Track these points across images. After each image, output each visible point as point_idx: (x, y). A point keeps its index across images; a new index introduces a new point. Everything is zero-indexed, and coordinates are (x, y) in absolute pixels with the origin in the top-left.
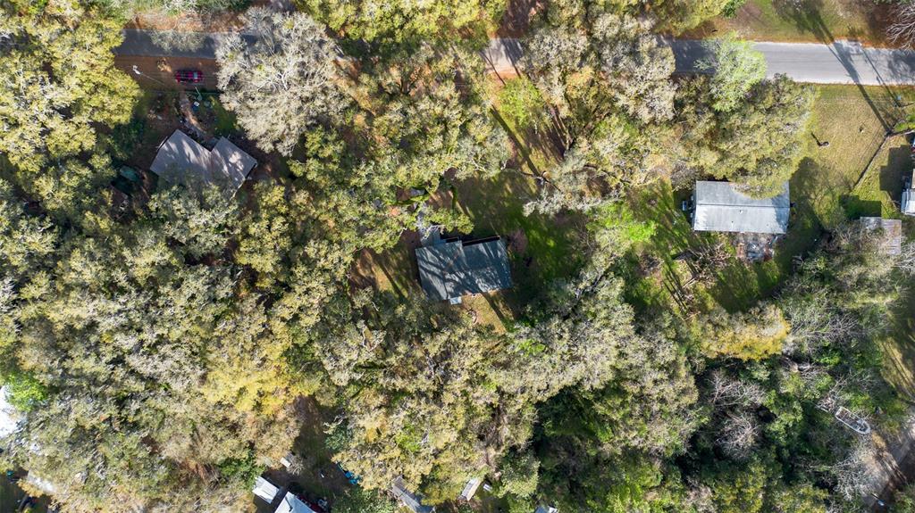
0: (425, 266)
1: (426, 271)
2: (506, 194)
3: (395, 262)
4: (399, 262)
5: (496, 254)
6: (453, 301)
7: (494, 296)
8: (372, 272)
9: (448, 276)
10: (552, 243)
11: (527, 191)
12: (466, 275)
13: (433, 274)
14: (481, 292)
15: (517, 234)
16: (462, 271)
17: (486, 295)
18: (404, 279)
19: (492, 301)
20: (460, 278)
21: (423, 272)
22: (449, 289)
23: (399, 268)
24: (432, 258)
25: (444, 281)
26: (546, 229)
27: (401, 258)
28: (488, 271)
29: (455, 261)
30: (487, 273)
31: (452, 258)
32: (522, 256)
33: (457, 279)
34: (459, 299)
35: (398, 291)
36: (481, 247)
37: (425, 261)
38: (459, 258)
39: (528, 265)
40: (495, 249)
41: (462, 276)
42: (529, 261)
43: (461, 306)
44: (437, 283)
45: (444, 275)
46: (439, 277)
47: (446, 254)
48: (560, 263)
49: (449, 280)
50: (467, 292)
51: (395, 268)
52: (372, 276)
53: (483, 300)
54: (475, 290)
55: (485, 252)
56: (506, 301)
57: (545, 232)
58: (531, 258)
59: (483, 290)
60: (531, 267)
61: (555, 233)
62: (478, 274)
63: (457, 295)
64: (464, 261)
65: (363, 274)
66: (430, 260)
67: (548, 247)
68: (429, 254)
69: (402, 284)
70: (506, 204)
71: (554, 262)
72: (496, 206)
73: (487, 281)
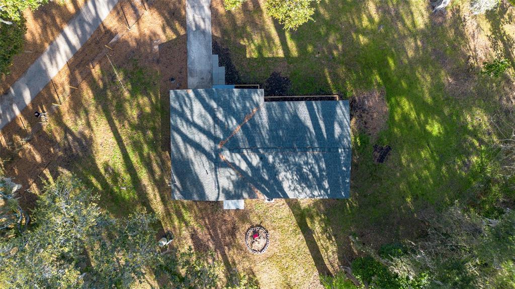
0: (184, 129)
1: (186, 139)
2: (365, 23)
3: (133, 113)
4: (142, 115)
5: (330, 130)
6: (230, 205)
7: (308, 210)
8: (89, 125)
9: (226, 156)
10: (435, 128)
11: (408, 23)
12: (262, 158)
13: (198, 147)
14: (285, 196)
15: (373, 100)
16: (255, 150)
17: (294, 205)
18: (146, 149)
19: (302, 217)
20: (249, 164)
21: (178, 138)
22: (225, 183)
23: (138, 127)
24: (201, 116)
25: (217, 163)
26: (429, 100)
27: (148, 109)
28: (310, 161)
29: (244, 128)
30: (307, 163)
31: (239, 121)
32: (372, 141)
33: (244, 166)
34: (241, 204)
35: (130, 168)
36: (302, 110)
37: (187, 121)
38: (255, 125)
39: (381, 160)
40: (330, 117)
41: (255, 160)
42: (384, 153)
43: (243, 216)
44: (201, 167)
45: (218, 152)
46: (208, 155)
47: (229, 111)
48: (444, 168)
49: (226, 165)
50: (259, 194)
51: (134, 127)
52: (87, 132)
53: (286, 211)
54: (275, 191)
55: (309, 123)
56: (328, 222)
57: (424, 103)
58: (389, 149)
59: (291, 195)
60: (388, 164)
61: (446, 111)
62: (285, 161)
63: (238, 197)
64: (264, 133)
65: (69, 123)
66: (199, 121)
67: (429, 134)
68: (197, 107)
69: (141, 155)
70: (363, 40)
71: (433, 166)
72: (342, 39)
73: (303, 179)
